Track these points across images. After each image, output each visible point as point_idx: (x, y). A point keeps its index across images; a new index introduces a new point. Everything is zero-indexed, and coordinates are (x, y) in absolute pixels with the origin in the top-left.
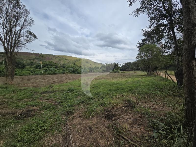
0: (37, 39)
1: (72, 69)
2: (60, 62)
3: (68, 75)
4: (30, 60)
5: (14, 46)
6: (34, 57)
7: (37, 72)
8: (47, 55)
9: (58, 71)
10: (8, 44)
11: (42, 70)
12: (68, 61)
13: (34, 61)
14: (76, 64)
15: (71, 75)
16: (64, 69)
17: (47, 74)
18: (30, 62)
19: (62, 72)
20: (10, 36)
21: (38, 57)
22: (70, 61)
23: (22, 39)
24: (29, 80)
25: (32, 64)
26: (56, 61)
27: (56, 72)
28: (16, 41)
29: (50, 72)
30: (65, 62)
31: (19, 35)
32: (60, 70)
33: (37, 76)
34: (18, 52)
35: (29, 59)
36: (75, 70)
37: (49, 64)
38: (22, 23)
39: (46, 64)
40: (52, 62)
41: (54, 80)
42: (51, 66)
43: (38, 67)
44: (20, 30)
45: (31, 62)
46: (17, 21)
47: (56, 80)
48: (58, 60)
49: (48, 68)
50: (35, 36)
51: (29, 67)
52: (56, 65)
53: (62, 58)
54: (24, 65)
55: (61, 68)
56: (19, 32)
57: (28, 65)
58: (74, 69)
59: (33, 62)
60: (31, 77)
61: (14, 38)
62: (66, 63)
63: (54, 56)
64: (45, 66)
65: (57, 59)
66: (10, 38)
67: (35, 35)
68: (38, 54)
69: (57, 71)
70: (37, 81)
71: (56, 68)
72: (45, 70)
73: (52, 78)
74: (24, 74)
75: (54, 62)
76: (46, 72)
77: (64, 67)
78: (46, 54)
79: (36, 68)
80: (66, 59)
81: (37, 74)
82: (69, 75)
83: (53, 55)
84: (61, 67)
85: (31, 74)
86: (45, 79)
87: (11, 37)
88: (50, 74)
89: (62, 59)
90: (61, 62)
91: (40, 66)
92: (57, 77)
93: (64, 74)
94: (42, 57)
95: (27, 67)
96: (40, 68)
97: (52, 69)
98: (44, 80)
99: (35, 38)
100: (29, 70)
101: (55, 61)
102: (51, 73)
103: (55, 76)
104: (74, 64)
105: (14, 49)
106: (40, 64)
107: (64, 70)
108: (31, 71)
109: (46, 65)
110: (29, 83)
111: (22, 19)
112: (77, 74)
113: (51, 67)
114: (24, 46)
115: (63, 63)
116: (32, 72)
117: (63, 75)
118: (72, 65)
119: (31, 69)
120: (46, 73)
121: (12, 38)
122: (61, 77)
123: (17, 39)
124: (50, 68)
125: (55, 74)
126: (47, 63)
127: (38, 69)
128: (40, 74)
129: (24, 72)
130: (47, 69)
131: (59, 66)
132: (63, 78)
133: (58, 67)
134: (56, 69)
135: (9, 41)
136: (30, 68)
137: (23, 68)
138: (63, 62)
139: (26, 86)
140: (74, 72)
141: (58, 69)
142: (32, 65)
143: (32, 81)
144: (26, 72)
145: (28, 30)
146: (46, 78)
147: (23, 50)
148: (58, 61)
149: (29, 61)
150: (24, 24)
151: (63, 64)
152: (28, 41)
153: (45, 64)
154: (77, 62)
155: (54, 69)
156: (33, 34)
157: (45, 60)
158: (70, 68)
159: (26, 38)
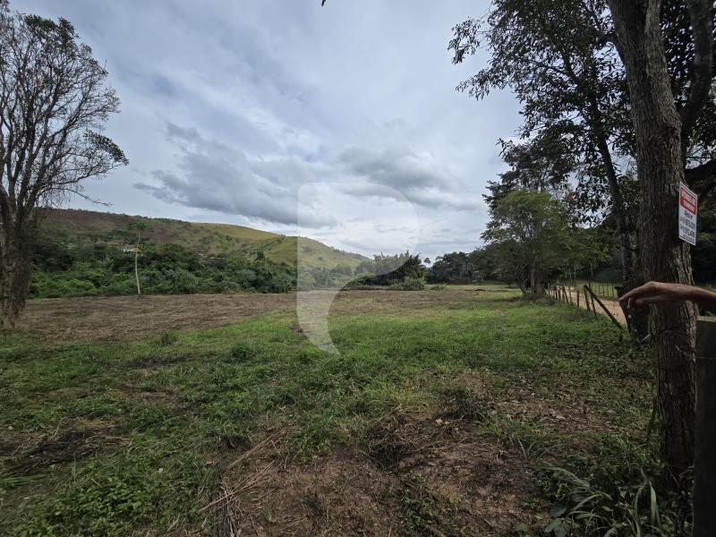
0: (126, 162)
1: (252, 275)
2: (206, 247)
3: (237, 295)
4: (95, 238)
5: (36, 188)
6: (110, 227)
7: (118, 286)
8: (160, 223)
9: (197, 280)
10: (13, 180)
11: (137, 278)
12: (238, 247)
13: (109, 244)
14: (266, 256)
15: (246, 295)
16: (221, 273)
17: (155, 293)
18: (92, 245)
19: (213, 283)
20: (23, 150)
21: (124, 229)
22: (244, 245)
23: (69, 162)
24: (85, 312)
25: (100, 252)
26: (192, 244)
27: (190, 286)
28: (44, 168)
29: (166, 285)
30: (226, 248)
31: (58, 146)
32: (206, 276)
33: (117, 301)
34: (48, 210)
35: (90, 236)
36: (262, 278)
37: (166, 255)
38: (74, 106)
39: (155, 254)
40: (176, 246)
41: (180, 316)
42: (174, 261)
43: (123, 264)
44: (65, 131)
45: (97, 248)
46: (56, 99)
47: (190, 314)
48: (200, 241)
49: (160, 269)
50: (117, 154)
51: (88, 265)
52: (190, 257)
53: (217, 233)
54: (67, 256)
55: (210, 269)
56: (58, 139)
57: (85, 256)
58: (257, 275)
59: (103, 248)
60: (93, 303)
61: (37, 160)
62: (228, 252)
63: (187, 225)
64: (149, 264)
65: (197, 238)
66: (22, 157)
67: (121, 148)
68: (125, 218)
69: (193, 280)
70: (113, 318)
71: (190, 269)
72: (147, 275)
73: (173, 309)
74: (65, 291)
75: (182, 249)
76: (150, 283)
77: (221, 268)
78: (155, 219)
79: (116, 269)
80: (229, 239)
81: (118, 293)
82: (241, 296)
84: (211, 266)
85: (95, 290)
86: (145, 312)
87: (27, 155)
88: (169, 290)
89: (216, 236)
90: (209, 248)
91: (131, 261)
92: (193, 303)
93: (219, 291)
94: (142, 228)
95: (78, 264)
96: (131, 270)
97: (175, 274)
98: (143, 315)
99: (116, 160)
100: (87, 278)
101: (189, 243)
102: (172, 286)
103: (184, 299)
104: (261, 256)
105: (34, 199)
106: (129, 256)
107: (220, 279)
108: (93, 281)
109: (155, 257)
110: (82, 326)
111: (76, 95)
112: (269, 291)
113: (171, 266)
114: (73, 186)
115: (220, 251)
116: (98, 285)
117: (217, 297)
118: (252, 259)
119: (93, 273)
120: (152, 288)
121: (32, 157)
122: (206, 303)
123: (48, 161)
124: (168, 269)
125: (187, 291)
126: (158, 249)
127: (122, 274)
128: (129, 293)
129: (65, 284)
130: (156, 272)
131: (201, 262)
132: (217, 308)
133: (200, 267)
134: (191, 275)
135: (19, 168)
136: (92, 267)
137: (64, 269)
138: (218, 247)
139: (69, 338)
140: (256, 285)
141: (197, 275)
142: (100, 258)
143: (96, 316)
144: (74, 285)
145: (96, 131)
146: (149, 307)
147: (69, 201)
148: (198, 244)
149: (87, 244)
150: (79, 108)
151: (219, 256)
152: (90, 171)
153: (148, 254)
154: (269, 247)
155: (185, 272)
156: (113, 144)
157: (152, 241)
158: (245, 272)
159: (83, 159)
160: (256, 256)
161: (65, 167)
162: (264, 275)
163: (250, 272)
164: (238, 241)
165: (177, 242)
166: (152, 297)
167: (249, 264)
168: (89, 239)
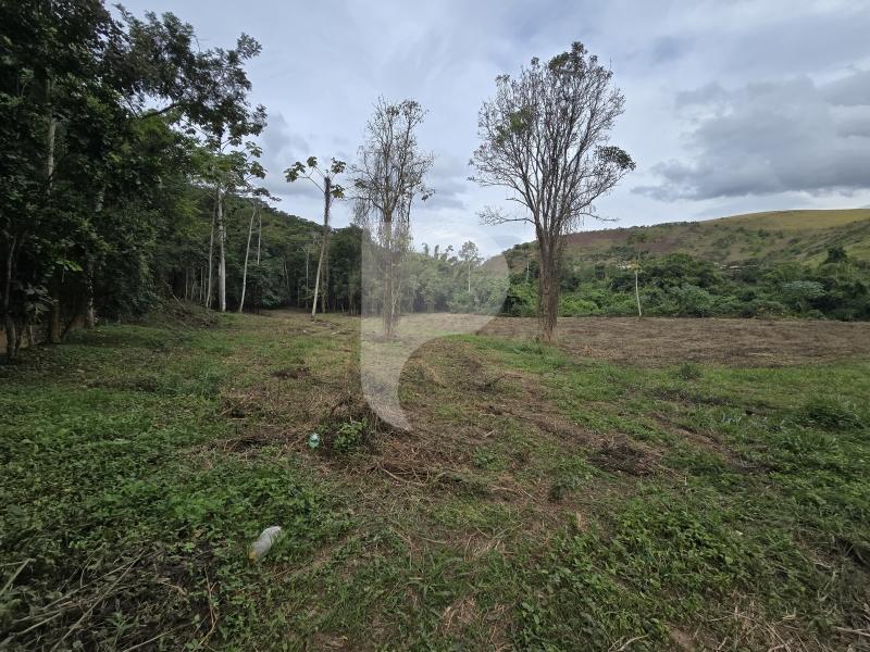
0: (633, 166)
1: (816, 289)
2: (723, 252)
3: (782, 323)
4: (595, 257)
5: (560, 218)
6: (607, 245)
7: (619, 306)
8: (659, 230)
9: (712, 299)
10: (545, 216)
11: (638, 297)
12: (780, 244)
13: (608, 262)
14: (848, 255)
15: (802, 322)
16: (751, 288)
17: (657, 315)
18: (593, 266)
19: (738, 304)
20: (550, 187)
21: (622, 243)
22: (795, 241)
23: (583, 184)
24: (592, 333)
25: (600, 272)
26: (702, 250)
27: (702, 306)
28: (565, 197)
29: (670, 306)
30: (758, 250)
31: (573, 175)
32: (727, 293)
33: (618, 322)
34: (568, 235)
36: (840, 294)
37: (669, 269)
38: (584, 128)
39: (656, 269)
40: (682, 256)
41: (695, 345)
42: (679, 275)
43: (622, 283)
44: (578, 156)
45: (598, 268)
46: (571, 129)
47: (708, 344)
48: (713, 245)
49: (661, 286)
50: (624, 160)
51: (590, 285)
52: (700, 269)
53: (741, 230)
54: (574, 279)
55: (732, 283)
56: (572, 168)
57: (588, 277)
58: (827, 288)
59: (602, 267)
60: (598, 323)
61: (560, 192)
62: (760, 255)
63: (694, 227)
64: (649, 281)
65: (710, 240)
66: (550, 194)
67: (627, 153)
68: (621, 231)
69: (707, 299)
70: (620, 340)
71: (701, 285)
72: (647, 294)
73: (683, 336)
74: (575, 311)
75: (690, 259)
76: (651, 303)
77: (749, 280)
78: (653, 226)
79: (615, 289)
80: (762, 234)
81: (618, 314)
82: (789, 323)
83: (689, 221)
84: (733, 279)
85: (597, 310)
86: (650, 336)
87: (553, 191)
88: (672, 312)
89: (740, 234)
90: (728, 253)
91: (629, 278)
92: (709, 330)
93: (747, 315)
94: (642, 239)
95: (582, 285)
96: (629, 289)
97: (682, 292)
98: (648, 340)
99: (624, 167)
100: (590, 299)
101: (698, 251)
102: (677, 307)
103: (695, 324)
104: (837, 255)
105: (559, 229)
106: (628, 273)
107: (750, 296)
108: (596, 301)
109: (656, 272)
110: (595, 345)
111: (587, 113)
112: (857, 317)
113: (674, 282)
114: (587, 209)
115: (748, 256)
116: (600, 306)
117: (745, 323)
118: (816, 262)
119: (595, 294)
120: (653, 308)
121: (557, 191)
122: (730, 331)
123: (567, 190)
124: (672, 285)
125: (697, 314)
126: (660, 263)
127: (622, 293)
128: (630, 315)
129: (574, 305)
130: (657, 290)
131: (717, 273)
132: (749, 340)
133: (716, 281)
134: (703, 293)
135: (549, 204)
136: (594, 288)
137: (572, 290)
138: (743, 250)
139: (587, 355)
140: (825, 306)
141: (712, 292)
142: (600, 278)
143: (603, 337)
144: (581, 305)
145: (603, 144)
146: (654, 332)
147: (584, 224)
148: (712, 249)
149: (589, 265)
150: (589, 128)
151: (747, 263)
152: (599, 189)
153: (648, 269)
155: (693, 288)
156: (621, 152)
157: (650, 254)
158: (798, 284)
159: (594, 179)
160: (826, 255)
161: (579, 192)
162: (846, 288)
163: (810, 284)
164: (780, 235)
165: (681, 251)
166: (654, 319)
167: (808, 271)
168: (590, 260)
